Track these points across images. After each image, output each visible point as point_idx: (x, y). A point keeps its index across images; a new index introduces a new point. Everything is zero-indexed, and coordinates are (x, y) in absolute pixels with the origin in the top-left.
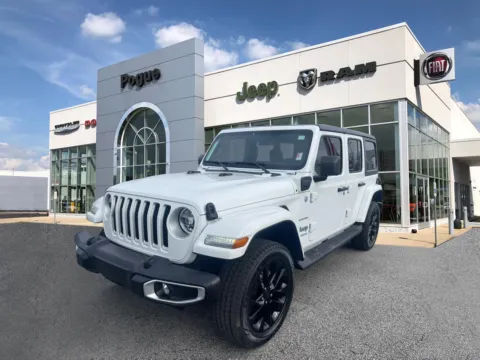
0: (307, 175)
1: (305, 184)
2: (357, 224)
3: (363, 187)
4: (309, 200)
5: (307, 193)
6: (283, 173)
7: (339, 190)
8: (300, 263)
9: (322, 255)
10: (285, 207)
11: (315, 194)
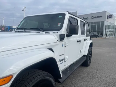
0: (63, 33)
1: (62, 38)
2: (84, 56)
3: (86, 41)
4: (64, 45)
5: (63, 42)
6: (51, 32)
7: (77, 42)
8: (60, 80)
9: (71, 73)
10: (51, 49)
11: (67, 42)
